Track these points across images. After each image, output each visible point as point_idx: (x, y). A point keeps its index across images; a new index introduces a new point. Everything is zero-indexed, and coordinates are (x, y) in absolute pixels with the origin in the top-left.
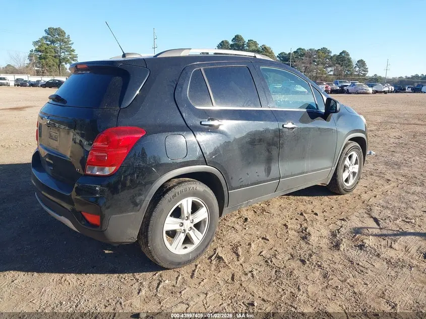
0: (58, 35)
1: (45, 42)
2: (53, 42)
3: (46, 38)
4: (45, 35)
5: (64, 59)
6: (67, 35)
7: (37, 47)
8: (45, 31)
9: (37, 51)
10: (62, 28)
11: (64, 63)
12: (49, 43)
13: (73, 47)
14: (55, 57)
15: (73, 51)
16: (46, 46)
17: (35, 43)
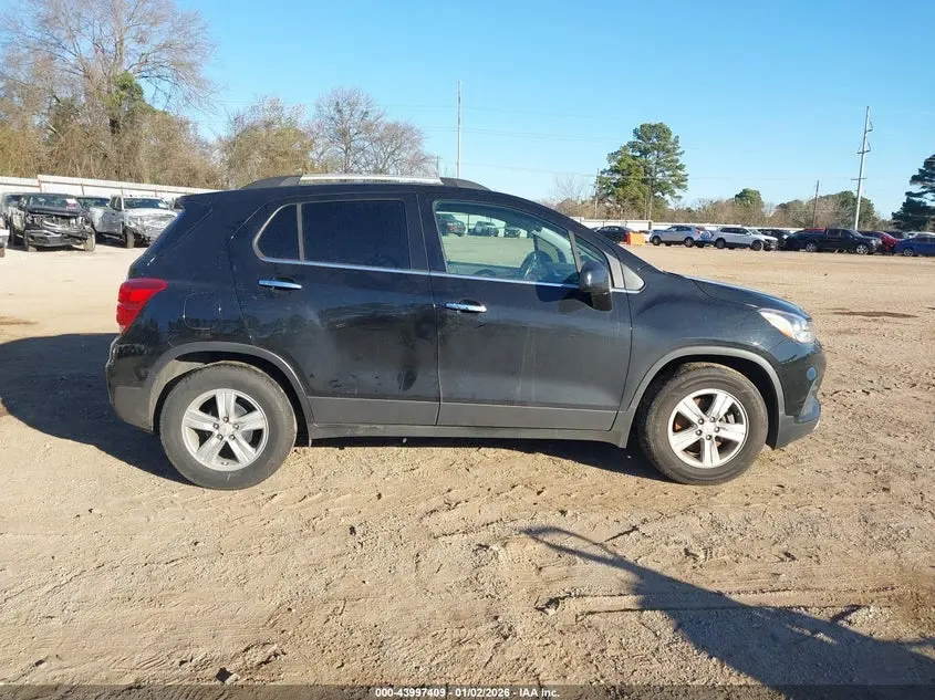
0: (657, 137)
1: (630, 153)
2: (645, 152)
3: (633, 145)
4: (632, 138)
5: (659, 185)
6: (673, 137)
7: (614, 164)
8: (635, 131)
9: (615, 171)
10: (665, 123)
11: (658, 194)
12: (638, 154)
13: (682, 160)
14: (644, 181)
15: (681, 167)
16: (631, 161)
17: (612, 156)
